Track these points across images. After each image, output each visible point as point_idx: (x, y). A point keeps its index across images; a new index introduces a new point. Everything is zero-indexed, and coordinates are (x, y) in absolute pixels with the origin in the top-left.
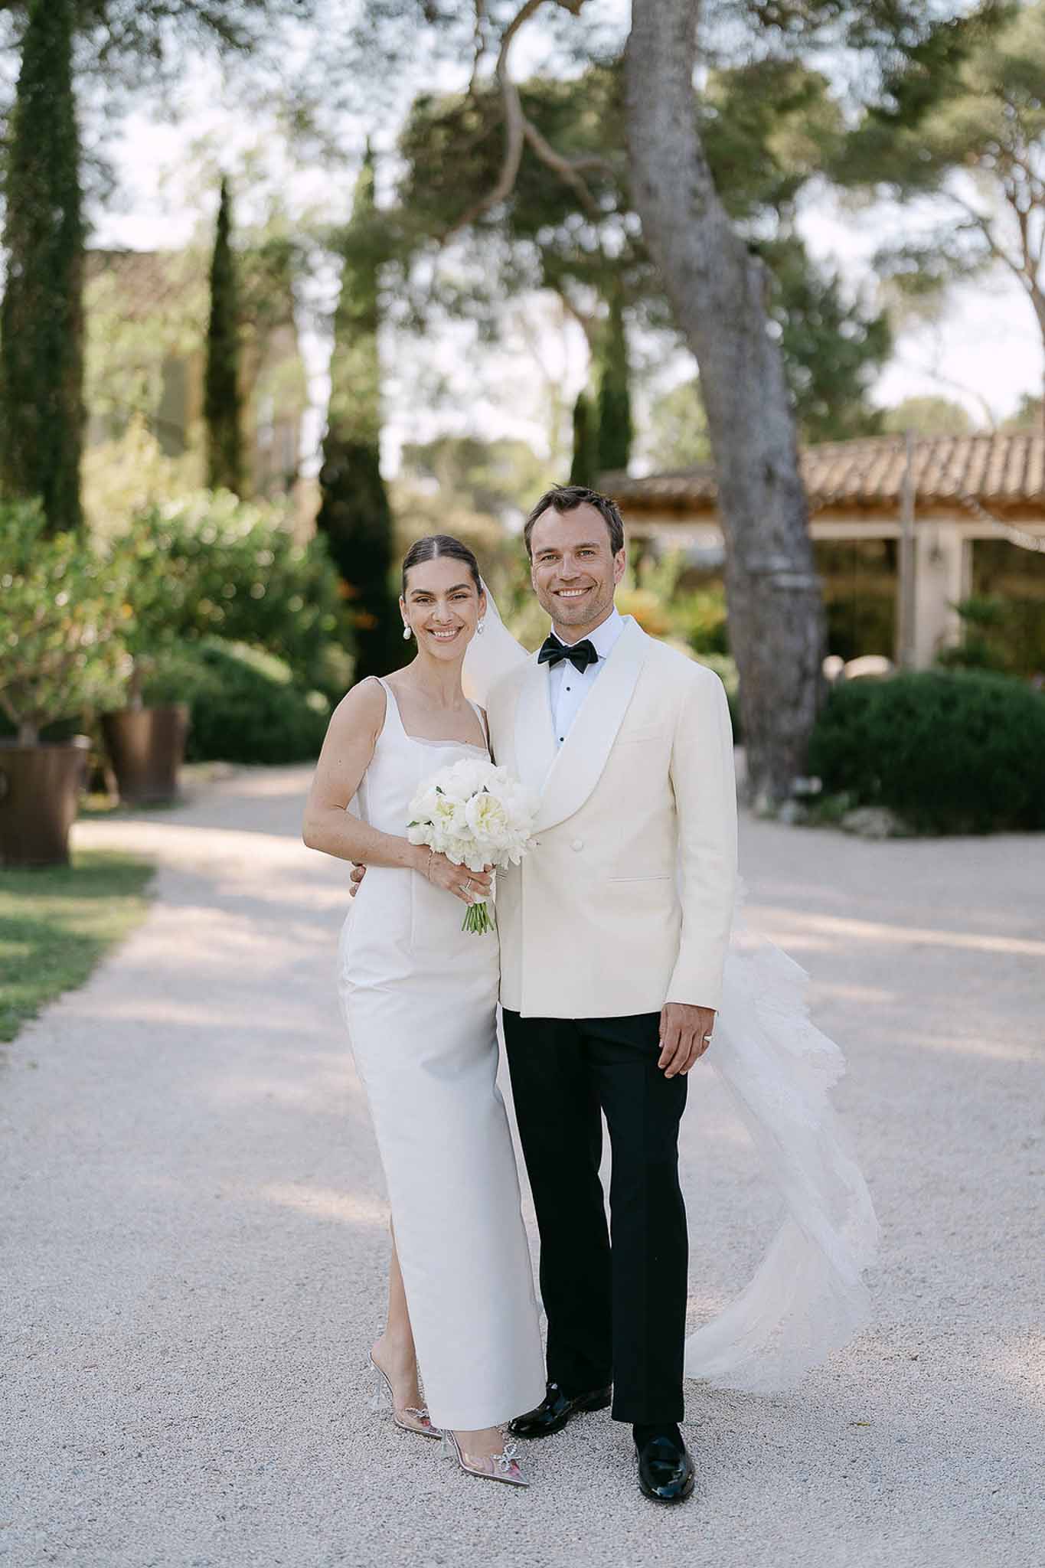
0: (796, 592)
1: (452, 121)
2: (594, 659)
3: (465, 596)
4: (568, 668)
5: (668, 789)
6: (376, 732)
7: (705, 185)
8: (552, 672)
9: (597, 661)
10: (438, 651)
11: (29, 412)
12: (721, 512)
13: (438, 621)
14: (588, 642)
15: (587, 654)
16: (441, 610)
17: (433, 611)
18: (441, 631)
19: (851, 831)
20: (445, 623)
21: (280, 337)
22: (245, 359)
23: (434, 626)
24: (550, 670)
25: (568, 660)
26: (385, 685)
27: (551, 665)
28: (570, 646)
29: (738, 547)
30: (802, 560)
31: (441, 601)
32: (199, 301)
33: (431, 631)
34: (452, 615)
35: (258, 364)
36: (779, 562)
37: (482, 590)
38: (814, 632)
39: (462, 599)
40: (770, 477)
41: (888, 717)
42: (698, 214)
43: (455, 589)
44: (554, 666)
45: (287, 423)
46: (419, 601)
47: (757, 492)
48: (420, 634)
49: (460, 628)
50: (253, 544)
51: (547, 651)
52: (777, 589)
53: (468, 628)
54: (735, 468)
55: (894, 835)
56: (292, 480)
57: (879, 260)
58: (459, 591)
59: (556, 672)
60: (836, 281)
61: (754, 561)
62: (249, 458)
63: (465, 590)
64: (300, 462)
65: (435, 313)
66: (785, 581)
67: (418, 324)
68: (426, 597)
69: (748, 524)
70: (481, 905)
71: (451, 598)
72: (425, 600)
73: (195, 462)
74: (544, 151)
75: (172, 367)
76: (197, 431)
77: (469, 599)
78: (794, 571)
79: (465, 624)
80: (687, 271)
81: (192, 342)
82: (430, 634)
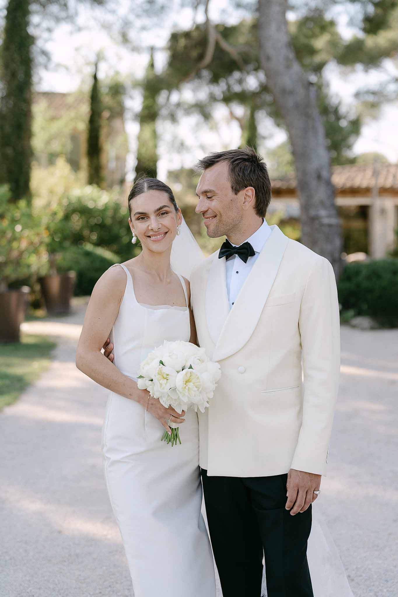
0: (330, 226)
1: (187, 35)
2: (252, 253)
3: (167, 213)
4: (237, 261)
5: (298, 335)
6: (120, 300)
7: (291, 55)
8: (227, 262)
9: (255, 254)
10: (155, 247)
11: (9, 151)
12: (299, 193)
13: (152, 230)
14: (248, 244)
15: (248, 251)
16: (153, 223)
17: (149, 224)
18: (155, 235)
19: (354, 327)
20: (157, 231)
21: (117, 123)
22: (103, 132)
23: (151, 233)
24: (226, 261)
25: (237, 255)
26: (126, 269)
27: (227, 259)
28: (237, 246)
29: (305, 207)
30: (333, 212)
31: (153, 217)
32: (85, 109)
33: (149, 237)
34: (160, 225)
35: (109, 135)
36: (323, 213)
37: (178, 209)
38: (338, 242)
39: (165, 215)
40: (319, 177)
41: (369, 278)
42: (288, 67)
43: (161, 208)
44: (229, 259)
45: (121, 159)
46: (139, 219)
47: (313, 183)
48: (144, 240)
49: (166, 233)
50: (106, 208)
51: (223, 250)
52: (322, 225)
53: (171, 232)
54: (304, 173)
55: (372, 328)
56: (122, 181)
57: (357, 95)
58: (163, 210)
59: (230, 262)
60: (340, 103)
61: (312, 213)
62: (105, 173)
63: (166, 209)
64: (125, 174)
65: (180, 114)
66: (326, 221)
67: (173, 118)
68: (143, 216)
69: (309, 197)
70: (175, 429)
71: (158, 215)
72: (143, 218)
73: (83, 174)
74: (224, 45)
75: (74, 138)
76: (84, 162)
77: (170, 214)
78: (329, 216)
79: (169, 230)
80: (284, 92)
81: (82, 126)
82: (148, 238)
